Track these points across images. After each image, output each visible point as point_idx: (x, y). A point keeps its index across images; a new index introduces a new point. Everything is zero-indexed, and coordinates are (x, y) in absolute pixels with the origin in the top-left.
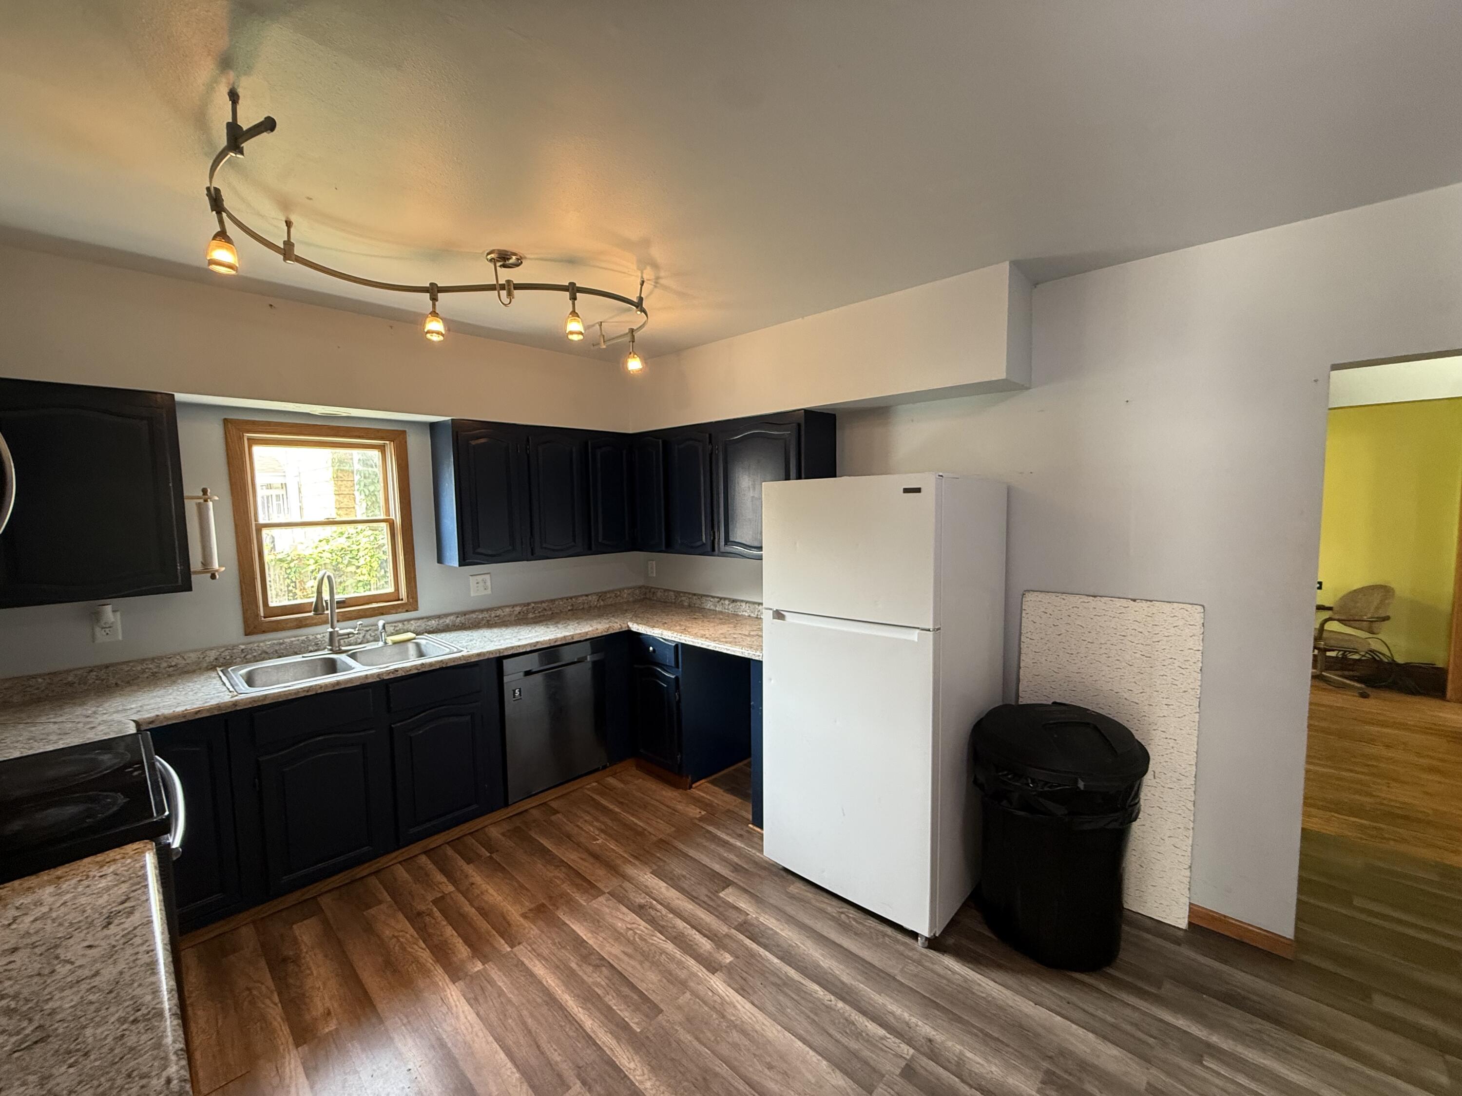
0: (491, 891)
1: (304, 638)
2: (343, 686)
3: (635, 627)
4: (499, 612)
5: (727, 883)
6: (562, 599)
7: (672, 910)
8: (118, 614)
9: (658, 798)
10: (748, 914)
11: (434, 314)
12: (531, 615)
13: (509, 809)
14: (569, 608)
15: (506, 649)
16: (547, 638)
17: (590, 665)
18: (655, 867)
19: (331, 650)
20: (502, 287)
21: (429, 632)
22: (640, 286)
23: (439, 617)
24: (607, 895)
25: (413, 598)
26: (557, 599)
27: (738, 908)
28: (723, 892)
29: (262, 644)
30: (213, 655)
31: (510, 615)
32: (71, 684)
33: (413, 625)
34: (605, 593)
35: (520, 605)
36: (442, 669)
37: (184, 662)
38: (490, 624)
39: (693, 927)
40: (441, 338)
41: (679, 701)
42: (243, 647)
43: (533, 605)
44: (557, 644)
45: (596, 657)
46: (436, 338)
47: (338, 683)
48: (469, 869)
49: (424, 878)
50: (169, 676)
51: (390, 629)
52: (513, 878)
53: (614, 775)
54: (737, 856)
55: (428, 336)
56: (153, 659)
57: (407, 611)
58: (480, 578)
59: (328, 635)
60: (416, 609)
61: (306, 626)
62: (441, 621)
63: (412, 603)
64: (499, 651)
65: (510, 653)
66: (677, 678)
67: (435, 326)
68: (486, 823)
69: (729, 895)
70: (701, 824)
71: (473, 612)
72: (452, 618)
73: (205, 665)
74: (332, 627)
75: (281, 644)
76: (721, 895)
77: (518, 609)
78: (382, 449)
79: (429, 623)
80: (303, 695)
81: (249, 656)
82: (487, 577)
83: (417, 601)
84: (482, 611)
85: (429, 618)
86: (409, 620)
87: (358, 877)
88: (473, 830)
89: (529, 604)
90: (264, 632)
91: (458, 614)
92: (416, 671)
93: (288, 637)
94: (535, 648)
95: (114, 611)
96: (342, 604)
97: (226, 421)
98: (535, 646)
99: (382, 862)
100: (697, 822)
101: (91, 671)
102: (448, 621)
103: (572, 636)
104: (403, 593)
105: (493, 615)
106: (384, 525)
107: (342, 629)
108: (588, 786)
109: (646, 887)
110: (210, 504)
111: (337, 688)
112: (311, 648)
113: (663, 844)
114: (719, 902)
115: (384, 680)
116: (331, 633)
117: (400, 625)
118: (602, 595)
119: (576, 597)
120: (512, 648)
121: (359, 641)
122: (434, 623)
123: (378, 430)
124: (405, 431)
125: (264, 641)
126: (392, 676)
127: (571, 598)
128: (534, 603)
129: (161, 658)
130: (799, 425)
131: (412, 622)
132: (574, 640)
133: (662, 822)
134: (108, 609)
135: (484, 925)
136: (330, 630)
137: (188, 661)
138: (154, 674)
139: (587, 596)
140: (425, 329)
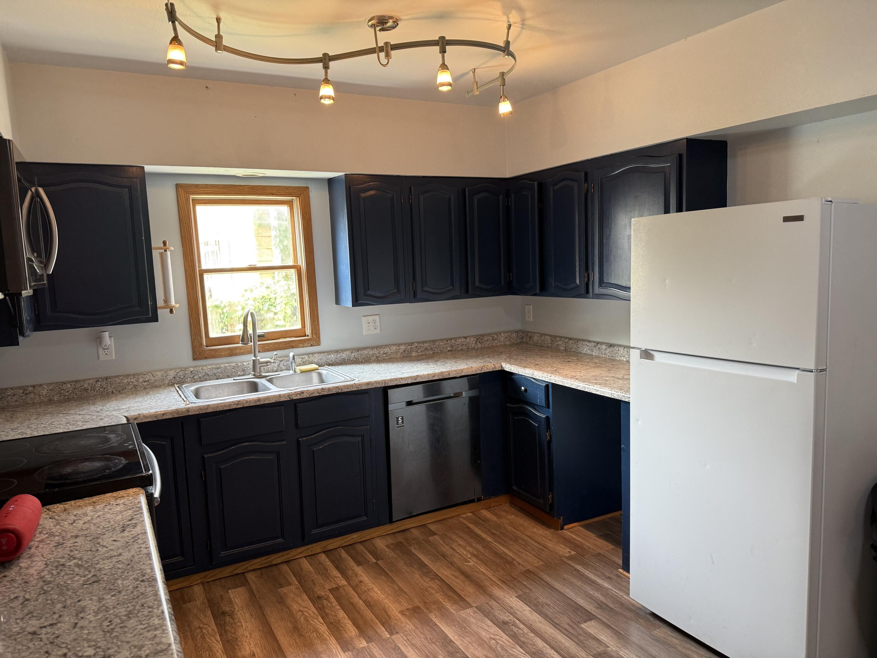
0: (376, 589)
1: (234, 364)
2: (262, 403)
3: (508, 367)
4: (386, 350)
5: (589, 617)
6: (442, 340)
7: (533, 631)
8: (113, 338)
9: (529, 534)
10: (609, 647)
11: (327, 81)
12: (414, 354)
13: (394, 525)
14: (449, 349)
15: (391, 380)
16: (426, 373)
17: (467, 401)
18: (520, 593)
19: (254, 375)
20: (381, 49)
21: (329, 365)
22: (506, 30)
23: (337, 352)
24: (475, 609)
25: (316, 334)
26: (438, 340)
27: (598, 639)
28: (586, 624)
29: (205, 368)
30: (172, 374)
31: (396, 353)
32: (86, 390)
33: (316, 358)
34: (483, 336)
35: (405, 344)
36: (338, 394)
37: (153, 378)
38: (379, 360)
39: (552, 648)
40: (331, 102)
41: (550, 442)
42: (192, 369)
43: (416, 344)
44: (434, 378)
45: (473, 393)
46: (327, 102)
47: (259, 400)
48: (359, 570)
49: (323, 572)
50: (145, 388)
51: (298, 360)
52: (393, 582)
53: (488, 508)
54: (604, 596)
55: (322, 101)
56: (134, 375)
57: (312, 345)
58: (371, 318)
59: (252, 362)
60: (319, 344)
61: (236, 354)
62: (339, 356)
63: (316, 339)
64: (385, 381)
65: (394, 383)
66: (548, 418)
67: (327, 90)
68: (374, 535)
69: (591, 627)
70: (569, 562)
71: (365, 348)
72: (348, 352)
73: (167, 382)
74: (255, 356)
75: (218, 368)
76: (583, 626)
77: (403, 347)
78: (290, 204)
79: (329, 357)
80: (234, 407)
81: (196, 377)
82: (377, 318)
83: (319, 337)
84: (372, 348)
85: (329, 352)
86: (313, 353)
87: (274, 563)
88: (363, 540)
89: (412, 344)
90: (206, 358)
91: (352, 350)
92: (317, 394)
93: (223, 362)
94: (415, 381)
95: (110, 337)
96: (262, 337)
97: (177, 186)
98: (415, 379)
99: (293, 553)
100: (565, 560)
101: (98, 381)
102: (344, 355)
103: (449, 372)
104: (308, 331)
105: (382, 352)
106: (293, 271)
107: (262, 358)
108: (464, 516)
109: (511, 607)
110: (168, 253)
111: (258, 403)
112: (239, 373)
113: (529, 574)
114: (581, 632)
115: (292, 400)
116: (254, 361)
117: (306, 357)
118: (479, 338)
119: (455, 339)
120: (396, 379)
121: (275, 369)
122: (332, 357)
123: (287, 188)
124: (308, 187)
125: (206, 366)
126: (299, 397)
127: (451, 339)
128: (418, 343)
129: (138, 374)
130: (680, 156)
131: (315, 355)
132: (450, 376)
133: (530, 555)
134: (107, 334)
135: (369, 614)
136: (254, 358)
137: (156, 378)
138: (135, 386)
139: (465, 338)
140: (321, 94)
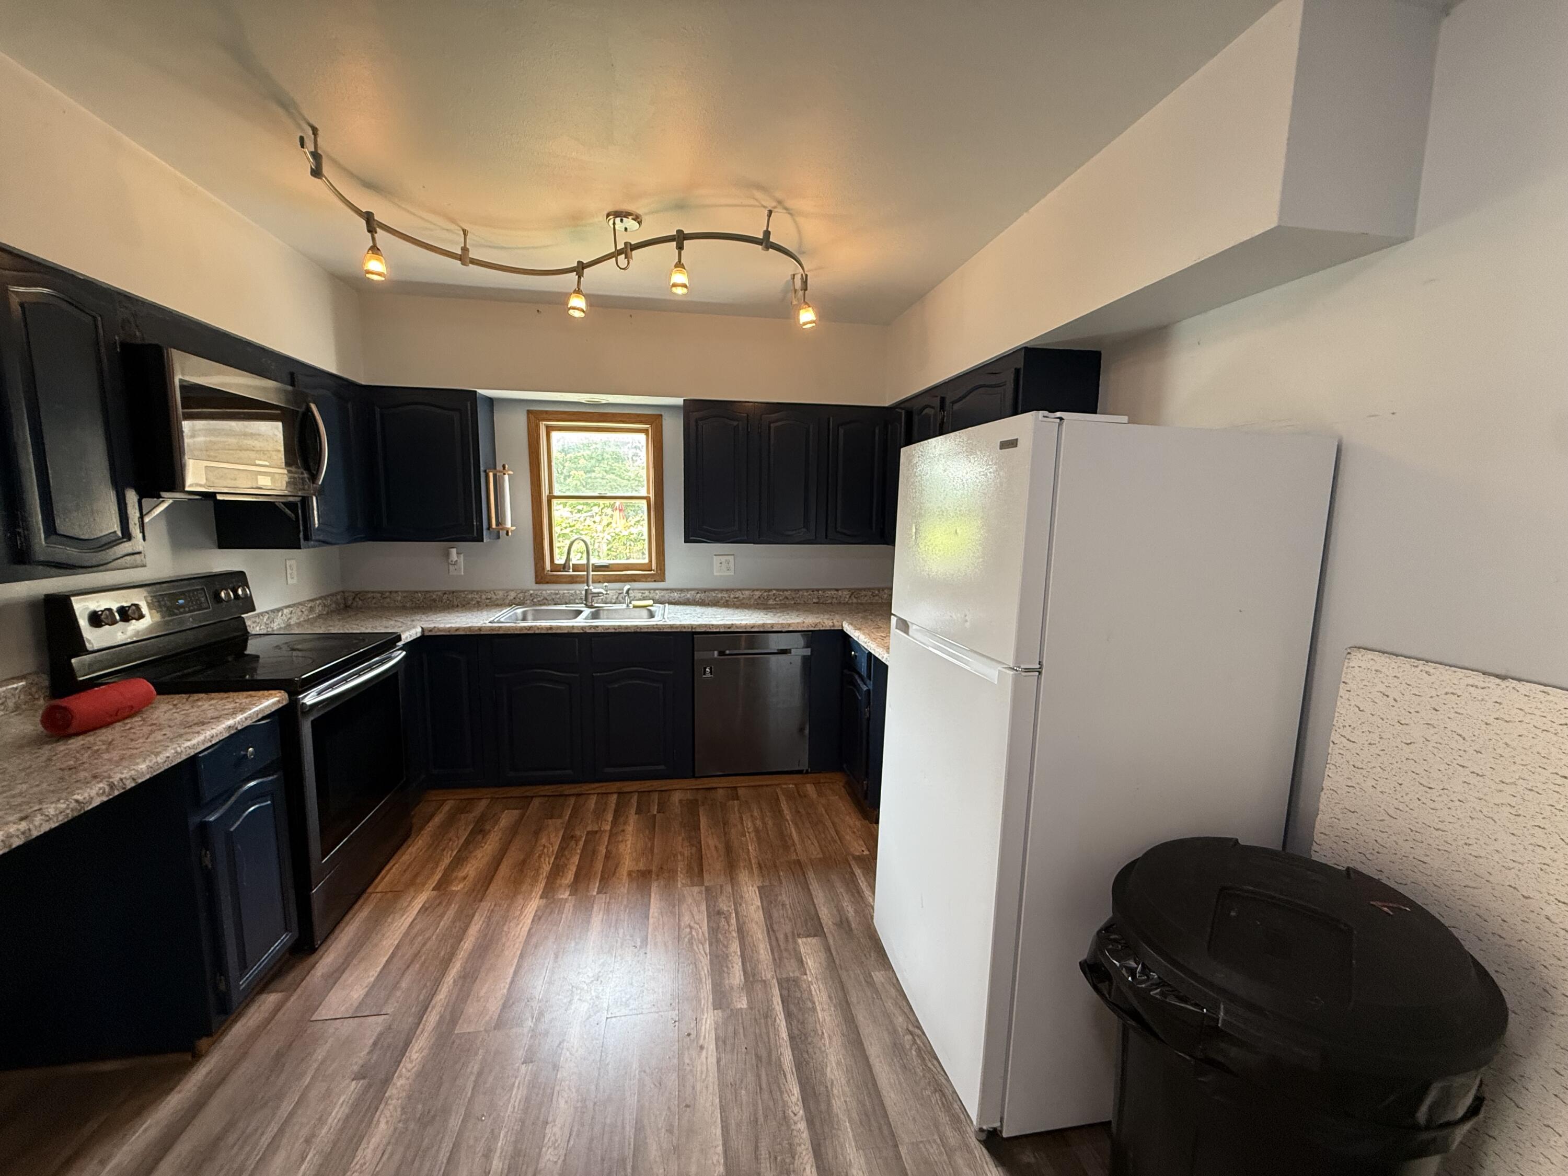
0: (629, 843)
1: (573, 592)
2: (554, 632)
3: (848, 629)
4: (738, 594)
5: (817, 930)
6: (807, 590)
7: (741, 930)
8: (462, 556)
10: (806, 974)
11: (578, 291)
12: (771, 602)
13: (699, 781)
14: (815, 600)
15: (700, 626)
17: (798, 661)
18: (767, 883)
19: (586, 604)
20: (620, 252)
21: (670, 603)
23: (682, 590)
24: (703, 888)
25: (660, 570)
26: (801, 590)
27: (802, 961)
28: (804, 939)
29: (544, 592)
30: (512, 595)
31: (750, 599)
32: (434, 600)
33: (658, 595)
34: (861, 590)
35: (761, 590)
36: (635, 633)
37: (495, 597)
38: (727, 604)
39: (743, 956)
40: (582, 315)
41: (869, 719)
42: (532, 592)
43: (774, 592)
44: (753, 630)
45: (808, 652)
46: (577, 314)
47: (551, 628)
48: (633, 818)
49: (599, 814)
50: (487, 605)
51: (632, 594)
52: (652, 839)
53: (816, 784)
54: (856, 911)
55: (571, 312)
56: (477, 592)
57: (655, 581)
58: (723, 559)
59: (584, 592)
60: (663, 580)
61: (576, 582)
62: (683, 595)
63: (660, 575)
64: (692, 626)
65: (703, 630)
66: (869, 691)
67: (578, 302)
68: (675, 787)
69: (807, 945)
70: (853, 863)
71: (714, 590)
72: (693, 592)
73: (508, 602)
74: (588, 585)
75: (557, 594)
76: (800, 941)
77: (758, 594)
78: (645, 431)
79: (672, 595)
80: (526, 632)
81: (535, 600)
82: (731, 558)
83: (664, 574)
84: (722, 590)
85: (672, 590)
86: (655, 590)
87: (566, 793)
88: (663, 789)
89: (770, 590)
90: (547, 583)
91: (698, 591)
93: (564, 589)
94: (729, 630)
95: (458, 553)
96: (597, 568)
97: (529, 412)
98: (729, 628)
99: (585, 788)
100: (850, 858)
101: (445, 594)
102: (689, 595)
103: (772, 625)
104: (654, 566)
105: (732, 596)
106: (645, 502)
107: (595, 588)
108: (784, 786)
109: (742, 897)
110: (506, 477)
111: (550, 632)
112: (577, 601)
113: (798, 868)
114: (791, 947)
115: (586, 633)
116: (586, 590)
117: (647, 593)
118: (854, 592)
119: (824, 590)
120: (706, 625)
121: (613, 601)
122: (676, 595)
123: (639, 415)
124: (661, 415)
125: (546, 590)
126: (593, 631)
127: (818, 590)
128: (777, 590)
129: (481, 592)
130: (1017, 371)
131: (657, 592)
132: (774, 630)
133: (816, 844)
134: (454, 551)
135: (599, 866)
136: (586, 588)
137: (498, 597)
138: (478, 602)
139: (837, 590)
140: (569, 306)
